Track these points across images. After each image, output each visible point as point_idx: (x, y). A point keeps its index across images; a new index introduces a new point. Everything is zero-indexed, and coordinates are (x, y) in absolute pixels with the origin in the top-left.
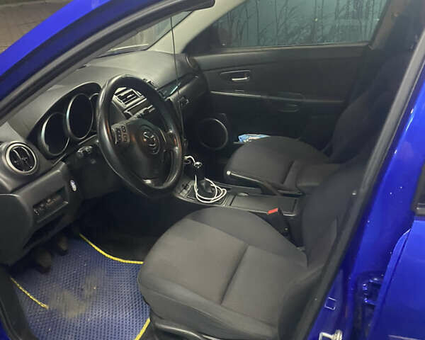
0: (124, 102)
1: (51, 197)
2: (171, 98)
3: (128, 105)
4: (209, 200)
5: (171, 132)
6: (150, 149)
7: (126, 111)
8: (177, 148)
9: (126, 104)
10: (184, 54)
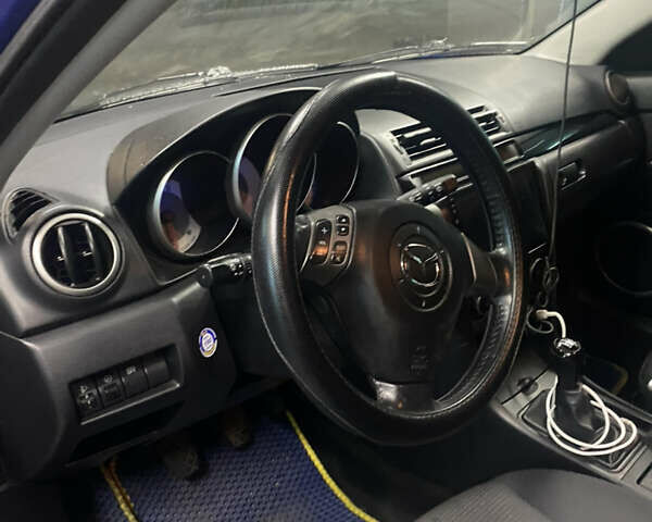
0: (409, 152)
1: (139, 362)
2: (539, 162)
3: (416, 163)
4: (577, 447)
5: (502, 251)
6: (415, 295)
7: (408, 177)
8: (509, 299)
9: (413, 158)
10: (602, 68)
